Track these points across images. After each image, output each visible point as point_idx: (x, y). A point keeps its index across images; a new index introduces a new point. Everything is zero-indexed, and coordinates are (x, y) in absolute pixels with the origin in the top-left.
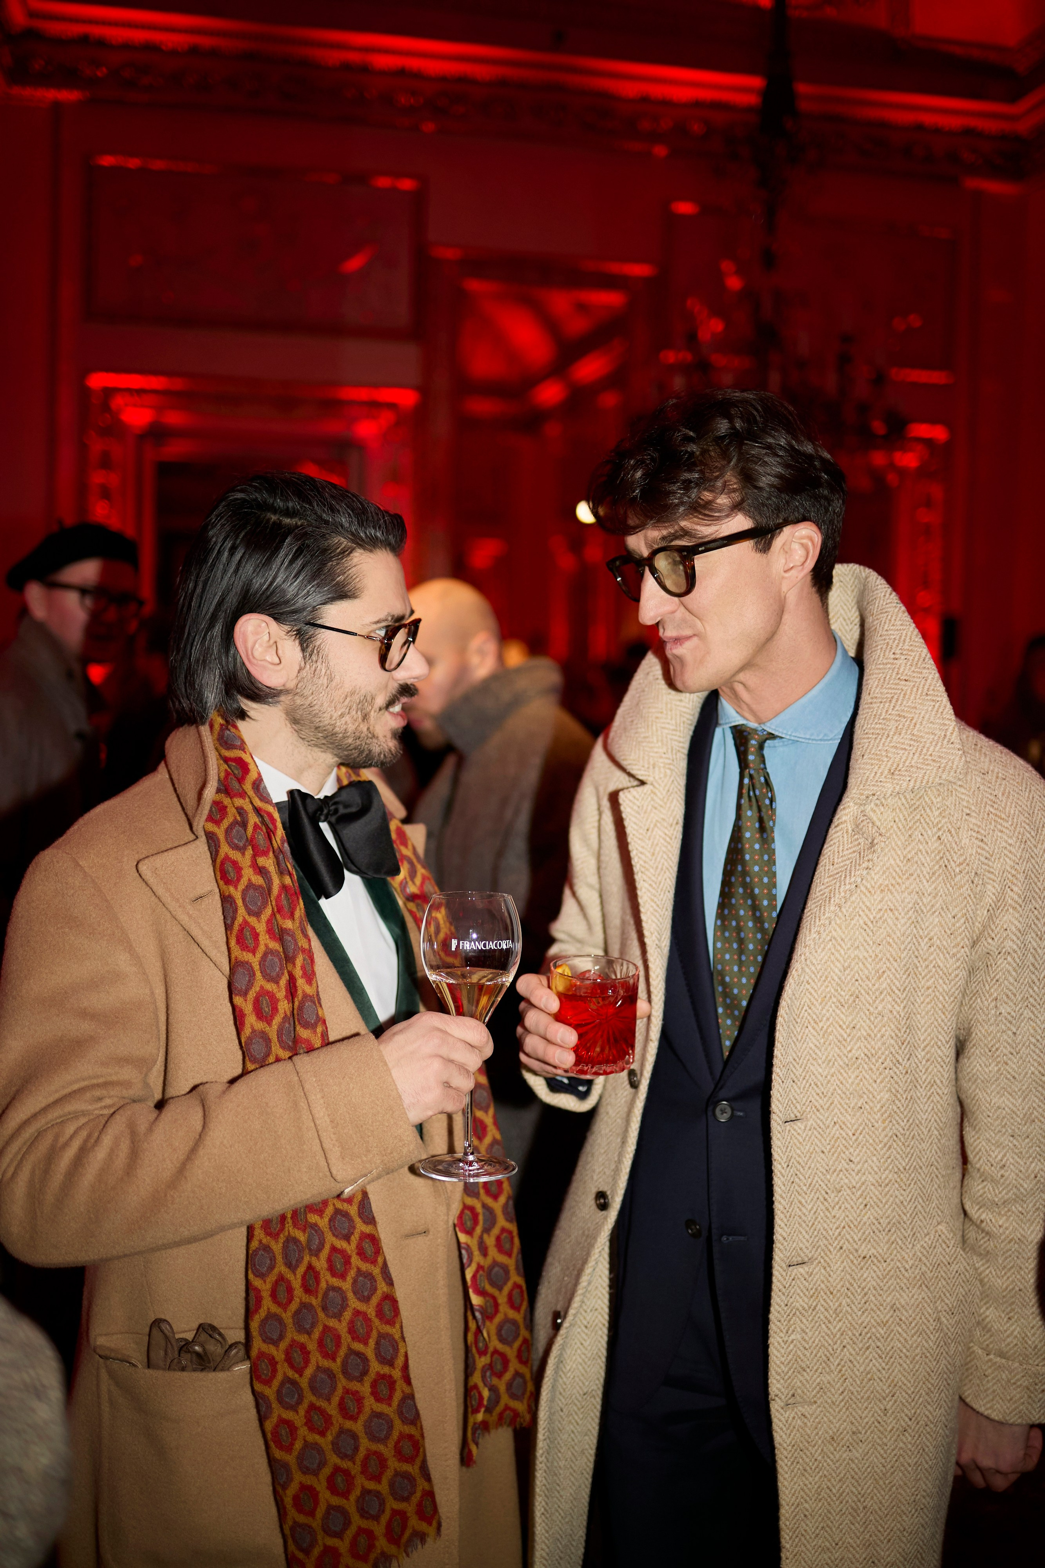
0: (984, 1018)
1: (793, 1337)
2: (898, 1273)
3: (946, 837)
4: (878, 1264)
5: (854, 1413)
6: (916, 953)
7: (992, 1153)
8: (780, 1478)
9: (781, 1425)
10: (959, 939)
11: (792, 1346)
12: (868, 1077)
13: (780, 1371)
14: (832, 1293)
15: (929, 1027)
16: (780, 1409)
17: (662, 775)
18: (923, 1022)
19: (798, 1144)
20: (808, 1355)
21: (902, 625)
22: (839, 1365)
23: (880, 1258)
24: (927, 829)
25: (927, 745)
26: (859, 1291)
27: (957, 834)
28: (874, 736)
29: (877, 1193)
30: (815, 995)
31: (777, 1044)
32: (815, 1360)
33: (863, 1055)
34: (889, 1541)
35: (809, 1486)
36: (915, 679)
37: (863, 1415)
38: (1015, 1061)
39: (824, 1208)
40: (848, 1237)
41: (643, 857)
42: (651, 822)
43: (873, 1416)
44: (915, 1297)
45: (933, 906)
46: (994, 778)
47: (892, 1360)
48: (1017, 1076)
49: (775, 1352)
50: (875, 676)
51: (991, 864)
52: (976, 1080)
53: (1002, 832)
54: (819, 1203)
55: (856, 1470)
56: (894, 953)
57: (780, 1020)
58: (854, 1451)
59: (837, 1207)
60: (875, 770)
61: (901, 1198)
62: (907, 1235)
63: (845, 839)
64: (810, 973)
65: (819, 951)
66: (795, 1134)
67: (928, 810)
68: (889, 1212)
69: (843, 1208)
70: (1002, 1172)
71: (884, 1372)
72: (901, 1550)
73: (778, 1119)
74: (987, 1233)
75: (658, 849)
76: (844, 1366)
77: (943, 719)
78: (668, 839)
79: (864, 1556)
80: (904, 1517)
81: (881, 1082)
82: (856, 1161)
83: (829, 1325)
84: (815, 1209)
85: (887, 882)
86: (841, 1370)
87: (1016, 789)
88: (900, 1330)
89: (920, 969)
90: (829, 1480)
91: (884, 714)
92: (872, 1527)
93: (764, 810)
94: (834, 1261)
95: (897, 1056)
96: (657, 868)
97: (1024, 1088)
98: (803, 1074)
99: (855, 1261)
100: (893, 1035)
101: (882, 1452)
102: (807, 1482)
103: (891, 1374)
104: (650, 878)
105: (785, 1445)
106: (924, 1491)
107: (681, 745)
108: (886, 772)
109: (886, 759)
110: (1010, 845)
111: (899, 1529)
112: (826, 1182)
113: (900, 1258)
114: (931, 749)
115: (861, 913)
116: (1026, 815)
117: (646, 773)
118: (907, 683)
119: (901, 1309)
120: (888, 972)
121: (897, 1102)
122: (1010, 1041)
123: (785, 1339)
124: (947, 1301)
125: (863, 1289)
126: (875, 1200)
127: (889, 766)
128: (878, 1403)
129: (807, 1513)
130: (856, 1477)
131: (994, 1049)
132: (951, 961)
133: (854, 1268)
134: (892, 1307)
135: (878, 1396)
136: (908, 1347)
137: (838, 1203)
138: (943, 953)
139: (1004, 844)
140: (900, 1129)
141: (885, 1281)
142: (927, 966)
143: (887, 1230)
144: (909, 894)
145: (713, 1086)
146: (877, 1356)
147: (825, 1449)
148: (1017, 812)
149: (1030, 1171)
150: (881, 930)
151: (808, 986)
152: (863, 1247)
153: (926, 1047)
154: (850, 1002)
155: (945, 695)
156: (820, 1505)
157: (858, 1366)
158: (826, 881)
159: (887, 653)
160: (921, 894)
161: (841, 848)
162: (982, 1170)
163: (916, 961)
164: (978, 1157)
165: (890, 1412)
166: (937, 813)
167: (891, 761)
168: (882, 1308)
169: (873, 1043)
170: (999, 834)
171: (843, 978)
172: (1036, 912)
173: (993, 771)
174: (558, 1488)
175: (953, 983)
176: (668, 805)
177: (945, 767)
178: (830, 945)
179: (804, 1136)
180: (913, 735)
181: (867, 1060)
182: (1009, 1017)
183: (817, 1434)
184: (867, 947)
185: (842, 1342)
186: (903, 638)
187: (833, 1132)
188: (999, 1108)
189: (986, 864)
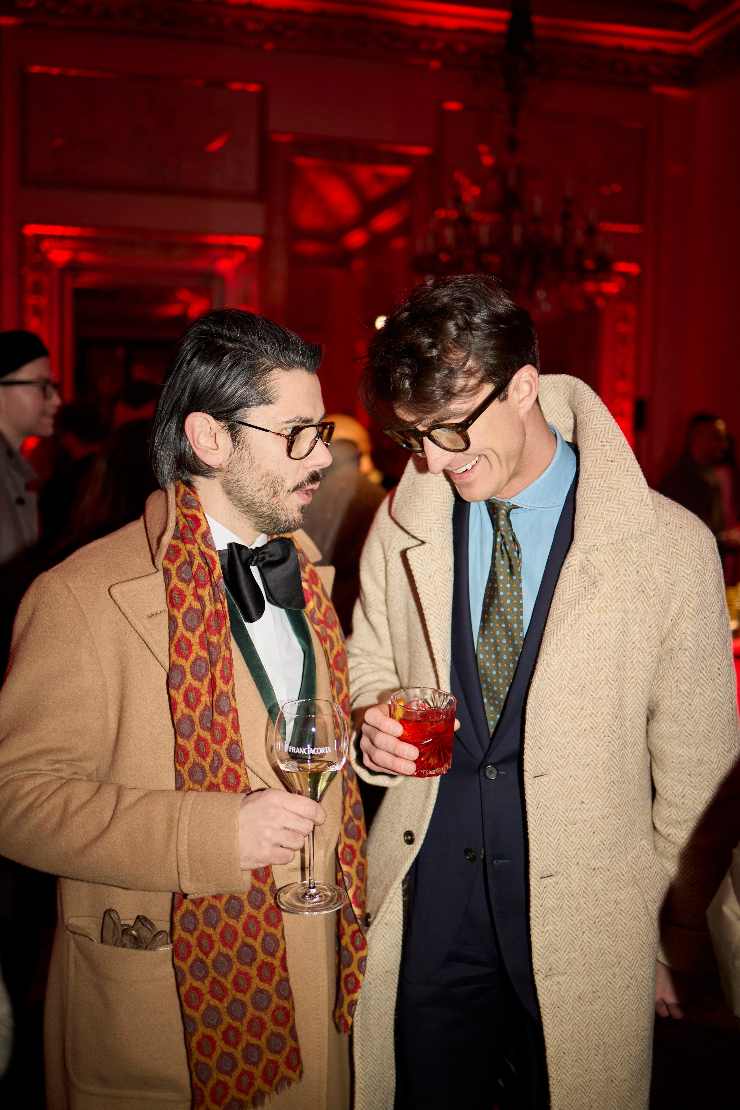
0: (669, 694)
1: (547, 928)
2: (618, 877)
3: (643, 571)
4: (604, 873)
5: (593, 978)
6: (624, 653)
7: (675, 787)
8: (545, 1028)
9: (543, 991)
10: (653, 642)
11: (547, 934)
12: (593, 743)
13: (540, 953)
14: (573, 896)
15: (634, 704)
16: (542, 980)
17: (437, 537)
18: (629, 702)
19: (544, 792)
20: (559, 940)
21: (605, 420)
22: (581, 945)
23: (605, 868)
24: (630, 566)
25: (630, 508)
26: (592, 892)
27: (651, 568)
28: (592, 503)
29: (601, 823)
30: (554, 687)
31: (528, 723)
32: (564, 943)
33: (589, 728)
34: (621, 1064)
35: (566, 1032)
36: (618, 460)
37: (600, 979)
38: (691, 723)
39: (564, 836)
40: (582, 855)
41: (428, 597)
42: (432, 571)
43: (606, 979)
44: (630, 893)
45: (634, 620)
46: (674, 527)
47: (617, 939)
48: (692, 734)
49: (536, 940)
50: (589, 459)
51: (674, 588)
52: (663, 737)
53: (681, 565)
54: (560, 832)
55: (597, 1018)
56: (608, 654)
57: (529, 706)
58: (595, 1005)
59: (574, 835)
60: (594, 528)
61: (618, 825)
62: (622, 850)
63: (574, 577)
64: (550, 672)
65: (556, 655)
66: (542, 785)
67: (629, 553)
68: (610, 836)
69: (578, 835)
70: (683, 800)
71: (612, 948)
72: (629, 1070)
73: (529, 775)
74: (673, 843)
75: (438, 590)
76: (584, 946)
77: (640, 488)
78: (445, 582)
79: (605, 1077)
80: (631, 1047)
81: (603, 746)
82: (586, 802)
83: (572, 918)
84: (558, 837)
85: (602, 605)
86: (582, 949)
87: (690, 534)
88: (621, 917)
89: (627, 665)
90: (579, 1027)
91: (598, 487)
92: (609, 1057)
93: (513, 560)
94: (573, 873)
95: (613, 727)
96: (439, 604)
97: (697, 741)
98: (547, 743)
99: (588, 872)
100: (610, 712)
101: (614, 1003)
102: (564, 1030)
103: (617, 949)
104: (435, 612)
105: (547, 1005)
106: (643, 1027)
107: (448, 512)
108: (602, 529)
109: (601, 520)
110: (687, 574)
111: (627, 1056)
112: (566, 818)
113: (618, 867)
114: (633, 511)
115: (585, 627)
116: (698, 552)
117: (426, 535)
118: (613, 463)
119: (621, 903)
120: (605, 668)
121: (613, 759)
122: (687, 710)
123: (542, 930)
124: (651, 894)
125: (594, 891)
126: (600, 828)
127: (604, 524)
128: (609, 970)
129: (565, 1051)
130: (597, 1023)
131: (676, 716)
132: (648, 657)
133: (587, 877)
134: (615, 902)
135: (609, 964)
136: (627, 928)
137: (574, 832)
138: (642, 652)
139: (683, 574)
140: (616, 778)
141: (609, 884)
142: (631, 662)
143: (609, 848)
144: (618, 612)
145: (483, 756)
146: (606, 937)
147: (575, 1006)
148: (691, 551)
149: (702, 799)
150: (599, 639)
151: (549, 681)
152: (593, 862)
153: (631, 718)
154: (579, 690)
155: (640, 470)
156: (574, 1044)
157: (594, 945)
158: (561, 607)
159: (596, 442)
160: (626, 612)
161: (571, 584)
162: (668, 799)
163: (624, 659)
164: (665, 791)
165: (618, 975)
166: (636, 555)
167: (605, 521)
168: (608, 903)
169: (596, 719)
170: (680, 567)
171: (573, 674)
172: (705, 620)
173: (673, 522)
174: (370, 1039)
175: (649, 672)
176: (443, 557)
177: (643, 523)
178: (564, 651)
179: (549, 786)
180: (620, 501)
181: (592, 731)
182: (686, 693)
183: (569, 995)
184: (590, 651)
185: (582, 929)
186: (607, 430)
187: (570, 782)
188: (680, 756)
189: (671, 589)
